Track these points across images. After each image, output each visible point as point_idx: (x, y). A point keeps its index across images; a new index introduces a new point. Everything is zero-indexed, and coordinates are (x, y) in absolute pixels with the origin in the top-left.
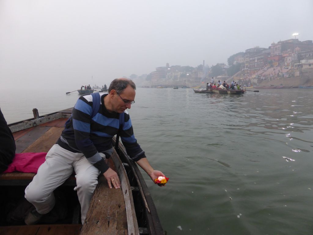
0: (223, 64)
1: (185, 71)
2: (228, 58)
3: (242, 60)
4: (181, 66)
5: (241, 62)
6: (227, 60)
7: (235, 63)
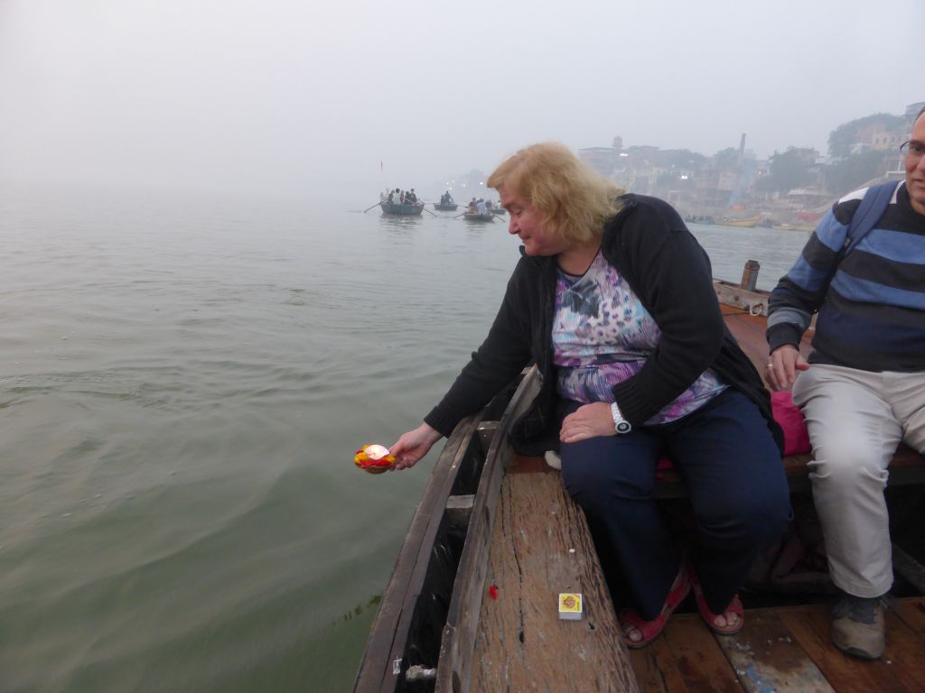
0: (811, 151)
1: (673, 166)
2: (834, 132)
3: (885, 140)
4: (661, 149)
5: (883, 146)
6: (828, 139)
7: (857, 148)
